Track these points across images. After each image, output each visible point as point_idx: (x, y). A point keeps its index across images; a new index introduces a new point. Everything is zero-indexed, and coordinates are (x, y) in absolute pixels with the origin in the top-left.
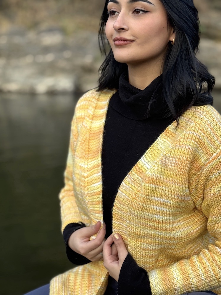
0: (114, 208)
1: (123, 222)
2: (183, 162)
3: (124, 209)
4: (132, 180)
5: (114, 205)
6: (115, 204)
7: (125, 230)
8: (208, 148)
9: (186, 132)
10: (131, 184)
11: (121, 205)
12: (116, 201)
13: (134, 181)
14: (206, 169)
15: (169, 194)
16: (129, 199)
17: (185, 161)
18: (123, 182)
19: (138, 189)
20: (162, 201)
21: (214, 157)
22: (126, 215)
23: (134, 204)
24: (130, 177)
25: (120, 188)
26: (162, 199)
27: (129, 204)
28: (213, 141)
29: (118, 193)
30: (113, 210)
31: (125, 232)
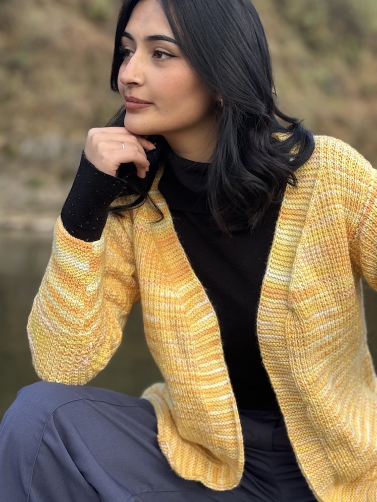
0: (264, 360)
1: (286, 376)
2: (334, 243)
3: (282, 355)
4: (271, 310)
5: (263, 356)
6: (264, 354)
7: (293, 386)
8: (353, 199)
9: (314, 200)
10: (274, 317)
11: (276, 352)
12: (264, 350)
13: (275, 310)
14: (364, 230)
15: (331, 298)
16: (283, 337)
17: (335, 241)
18: (258, 320)
19: (288, 317)
20: (327, 313)
21: (368, 207)
22: (287, 363)
23: (293, 341)
24: (265, 308)
25: (258, 330)
26: (326, 311)
27: (286, 345)
28: (355, 186)
29: (259, 338)
30: (265, 364)
31: (294, 390)
